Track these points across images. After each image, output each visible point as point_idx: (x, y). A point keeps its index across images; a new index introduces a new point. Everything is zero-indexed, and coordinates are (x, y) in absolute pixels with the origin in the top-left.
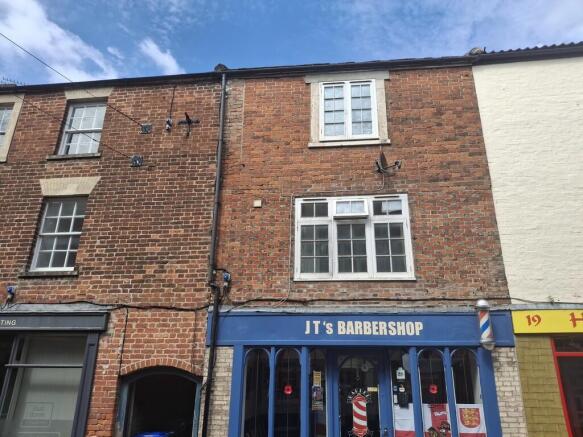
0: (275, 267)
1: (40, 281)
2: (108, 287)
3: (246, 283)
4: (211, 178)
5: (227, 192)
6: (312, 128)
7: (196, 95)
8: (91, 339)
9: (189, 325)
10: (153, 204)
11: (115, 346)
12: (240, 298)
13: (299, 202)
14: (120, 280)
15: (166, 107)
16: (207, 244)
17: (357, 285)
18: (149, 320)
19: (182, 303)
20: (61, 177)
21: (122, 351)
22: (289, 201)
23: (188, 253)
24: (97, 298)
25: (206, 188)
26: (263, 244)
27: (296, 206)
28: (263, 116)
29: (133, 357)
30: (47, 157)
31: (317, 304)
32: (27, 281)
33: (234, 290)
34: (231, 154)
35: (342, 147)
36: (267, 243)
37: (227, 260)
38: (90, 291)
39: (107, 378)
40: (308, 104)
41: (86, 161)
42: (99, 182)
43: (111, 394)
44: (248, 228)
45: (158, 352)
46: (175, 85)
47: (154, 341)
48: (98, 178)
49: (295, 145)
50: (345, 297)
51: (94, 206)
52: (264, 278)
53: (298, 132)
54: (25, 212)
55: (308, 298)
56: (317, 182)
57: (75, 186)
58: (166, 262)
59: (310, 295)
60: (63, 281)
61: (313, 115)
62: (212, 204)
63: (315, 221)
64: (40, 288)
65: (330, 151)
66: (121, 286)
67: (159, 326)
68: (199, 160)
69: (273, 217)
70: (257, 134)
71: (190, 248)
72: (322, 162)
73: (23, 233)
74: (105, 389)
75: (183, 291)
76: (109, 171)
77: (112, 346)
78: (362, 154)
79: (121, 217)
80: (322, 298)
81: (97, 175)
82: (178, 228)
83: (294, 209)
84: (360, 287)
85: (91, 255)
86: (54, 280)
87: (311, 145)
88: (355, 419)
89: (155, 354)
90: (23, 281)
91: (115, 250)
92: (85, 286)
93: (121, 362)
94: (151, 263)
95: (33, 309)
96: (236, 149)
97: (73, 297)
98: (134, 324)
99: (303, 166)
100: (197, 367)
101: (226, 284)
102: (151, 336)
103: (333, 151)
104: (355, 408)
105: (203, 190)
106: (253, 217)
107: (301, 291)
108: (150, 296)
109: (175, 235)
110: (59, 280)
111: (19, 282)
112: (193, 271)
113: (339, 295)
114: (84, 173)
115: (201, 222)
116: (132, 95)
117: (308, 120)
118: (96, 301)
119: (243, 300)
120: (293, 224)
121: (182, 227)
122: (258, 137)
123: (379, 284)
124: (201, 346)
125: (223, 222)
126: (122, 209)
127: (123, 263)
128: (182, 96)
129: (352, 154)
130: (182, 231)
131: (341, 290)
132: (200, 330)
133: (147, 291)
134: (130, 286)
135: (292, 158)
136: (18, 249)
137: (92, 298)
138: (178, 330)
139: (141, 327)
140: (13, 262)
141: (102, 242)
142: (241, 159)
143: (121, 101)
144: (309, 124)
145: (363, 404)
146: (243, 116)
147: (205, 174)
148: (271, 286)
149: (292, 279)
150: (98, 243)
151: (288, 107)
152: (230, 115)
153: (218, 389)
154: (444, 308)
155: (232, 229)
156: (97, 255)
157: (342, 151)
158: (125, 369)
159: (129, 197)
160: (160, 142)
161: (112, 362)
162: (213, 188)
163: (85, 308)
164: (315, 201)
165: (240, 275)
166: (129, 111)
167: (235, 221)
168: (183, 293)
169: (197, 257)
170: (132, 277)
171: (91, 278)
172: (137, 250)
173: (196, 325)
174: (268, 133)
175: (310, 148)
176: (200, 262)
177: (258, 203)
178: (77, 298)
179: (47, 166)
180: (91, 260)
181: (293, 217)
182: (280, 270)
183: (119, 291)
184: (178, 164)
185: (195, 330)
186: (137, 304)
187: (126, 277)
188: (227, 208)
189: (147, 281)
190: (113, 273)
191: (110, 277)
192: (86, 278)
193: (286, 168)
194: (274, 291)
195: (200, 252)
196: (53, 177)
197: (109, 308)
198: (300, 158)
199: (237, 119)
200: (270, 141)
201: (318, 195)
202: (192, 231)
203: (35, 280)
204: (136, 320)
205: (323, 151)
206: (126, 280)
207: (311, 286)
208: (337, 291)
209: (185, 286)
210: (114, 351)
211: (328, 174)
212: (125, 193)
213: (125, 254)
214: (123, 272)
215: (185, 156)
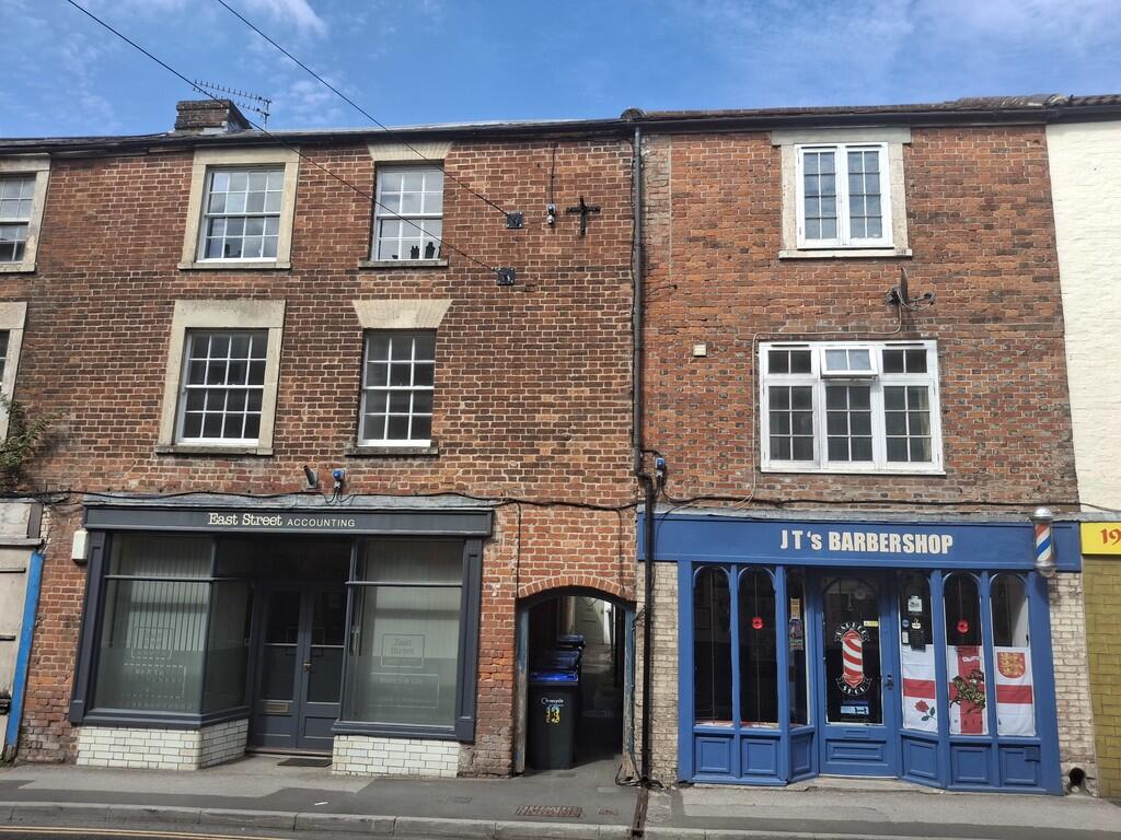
0: (731, 449)
1: (380, 461)
2: (485, 472)
3: (688, 472)
4: (625, 308)
5: (652, 331)
6: (784, 225)
7: (591, 162)
8: (470, 548)
9: (611, 530)
10: (540, 347)
11: (506, 558)
12: (682, 495)
13: (765, 349)
14: (503, 462)
15: (543, 183)
16: (626, 411)
17: (858, 479)
18: (552, 522)
19: (598, 499)
20: (387, 297)
21: (518, 565)
22: (750, 347)
23: (598, 425)
24: (473, 488)
25: (618, 322)
26: (711, 413)
27: (760, 355)
28: (703, 202)
29: (533, 573)
30: (359, 264)
31: (796, 507)
32: (359, 461)
33: (671, 482)
34: (655, 266)
35: (834, 259)
36: (716, 413)
37: (657, 436)
38: (459, 478)
39: (500, 602)
40: (776, 182)
41: (423, 273)
42: (451, 309)
43: (508, 624)
44: (687, 390)
45: (570, 567)
46: (555, 142)
47: (561, 551)
48: (448, 302)
49: (757, 254)
50: (839, 498)
51: (447, 347)
52: (715, 467)
53: (762, 231)
54: (339, 354)
55: (784, 498)
56: (794, 316)
57: (414, 313)
58: (568, 439)
59: (787, 494)
60: (417, 462)
61: (785, 201)
62: (630, 349)
63: (791, 380)
64: (380, 472)
65: (813, 265)
66: (507, 472)
67: (567, 530)
68: (604, 275)
69: (725, 372)
70: (694, 233)
71: (601, 418)
72: (801, 283)
73: (338, 387)
74: (497, 617)
75: (597, 480)
76: (463, 290)
77: (501, 557)
78: (865, 272)
79: (493, 366)
80: (804, 498)
81: (445, 297)
82: (580, 385)
83: (757, 359)
84: (862, 483)
85: (453, 425)
86: (402, 461)
87: (783, 254)
88: (847, 663)
89: (566, 569)
90: (353, 462)
91: (491, 418)
92: (452, 470)
93: (518, 580)
94: (546, 439)
95: (378, 503)
96: (662, 259)
97: (435, 486)
98: (531, 527)
99: (772, 290)
100: (627, 588)
101: (660, 473)
102: (558, 544)
103: (820, 266)
104: (845, 648)
105: (615, 327)
106: (694, 372)
107: (774, 488)
108: (550, 487)
109: (576, 398)
110: (409, 461)
111: (347, 462)
112: (610, 452)
113: (830, 494)
114: (425, 293)
115: (614, 378)
116: (484, 159)
117: (779, 212)
118: (472, 493)
119: (685, 498)
120: (757, 385)
121: (587, 385)
122: (696, 239)
123: (891, 480)
124: (630, 560)
125: (648, 378)
126: (492, 353)
127: (505, 438)
128: (569, 164)
129: (851, 271)
130: (587, 392)
131: (834, 487)
132: (627, 538)
133: (545, 480)
134: (520, 472)
135: (752, 276)
136: (336, 413)
137: (465, 488)
138: (595, 537)
139: (542, 531)
140: (332, 432)
141: (467, 405)
142: (671, 277)
143: (467, 168)
144: (780, 218)
145: (858, 643)
146: (670, 202)
147: (615, 301)
148: (727, 479)
149: (758, 468)
150: (462, 406)
151: (743, 187)
152: (650, 199)
153: (660, 619)
154: (984, 516)
155: (662, 390)
156: (463, 425)
157: (833, 265)
158: (525, 589)
159: (500, 334)
160: (539, 245)
161: (504, 580)
162: (629, 324)
163: (456, 503)
164: (790, 347)
165: (680, 460)
166: (482, 186)
167: (666, 378)
168: (597, 485)
169: (614, 432)
170: (521, 459)
171: (458, 459)
172: (522, 418)
173: (621, 530)
174: (711, 232)
175: (783, 260)
176: (618, 439)
177: (700, 350)
178: (442, 488)
179: (361, 278)
180: (454, 432)
181: (757, 373)
182: (739, 455)
183: (503, 479)
184: (572, 282)
185: (620, 538)
186: (533, 498)
187: (512, 458)
188: (652, 357)
189: (543, 466)
190: (492, 452)
191: (489, 458)
192: (451, 459)
193: (743, 291)
194: (732, 486)
195: (616, 425)
196: (374, 297)
197: (491, 503)
198: (766, 275)
199: (661, 207)
200: (715, 246)
201: (796, 338)
202: (603, 391)
203: (372, 461)
204: (534, 522)
205: (802, 266)
206: (512, 463)
207: (788, 480)
208: (827, 488)
209: (600, 474)
210: (506, 565)
211: (811, 304)
212: (494, 328)
213: (506, 425)
214: (506, 451)
215: (581, 269)
